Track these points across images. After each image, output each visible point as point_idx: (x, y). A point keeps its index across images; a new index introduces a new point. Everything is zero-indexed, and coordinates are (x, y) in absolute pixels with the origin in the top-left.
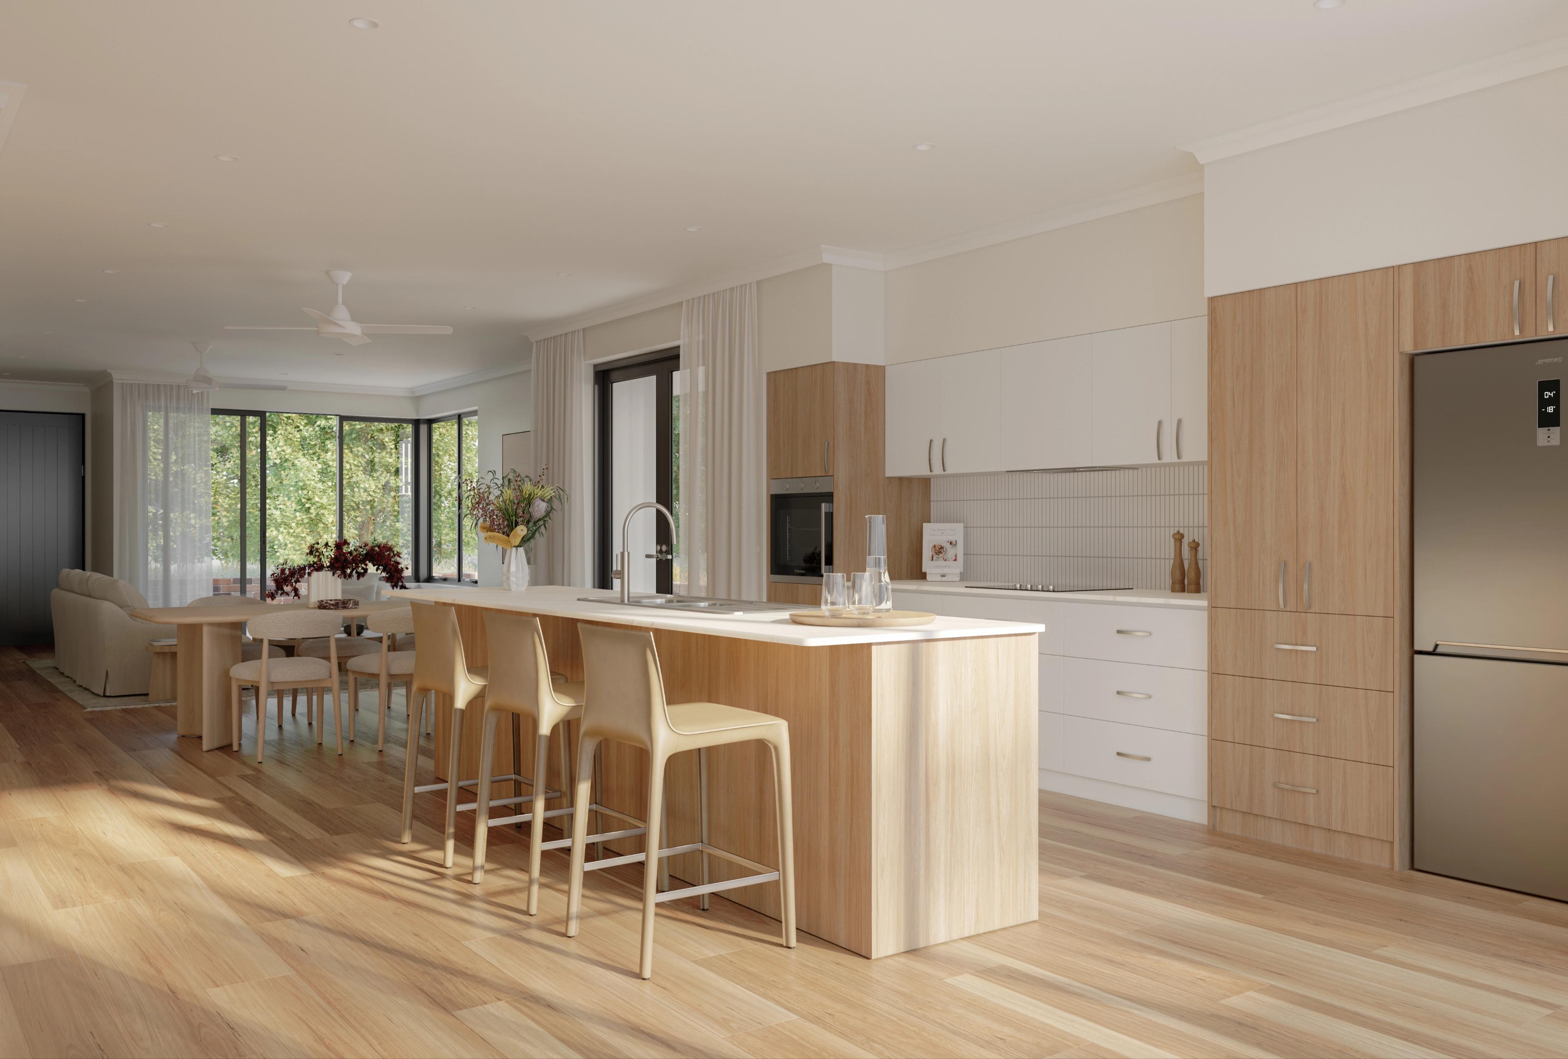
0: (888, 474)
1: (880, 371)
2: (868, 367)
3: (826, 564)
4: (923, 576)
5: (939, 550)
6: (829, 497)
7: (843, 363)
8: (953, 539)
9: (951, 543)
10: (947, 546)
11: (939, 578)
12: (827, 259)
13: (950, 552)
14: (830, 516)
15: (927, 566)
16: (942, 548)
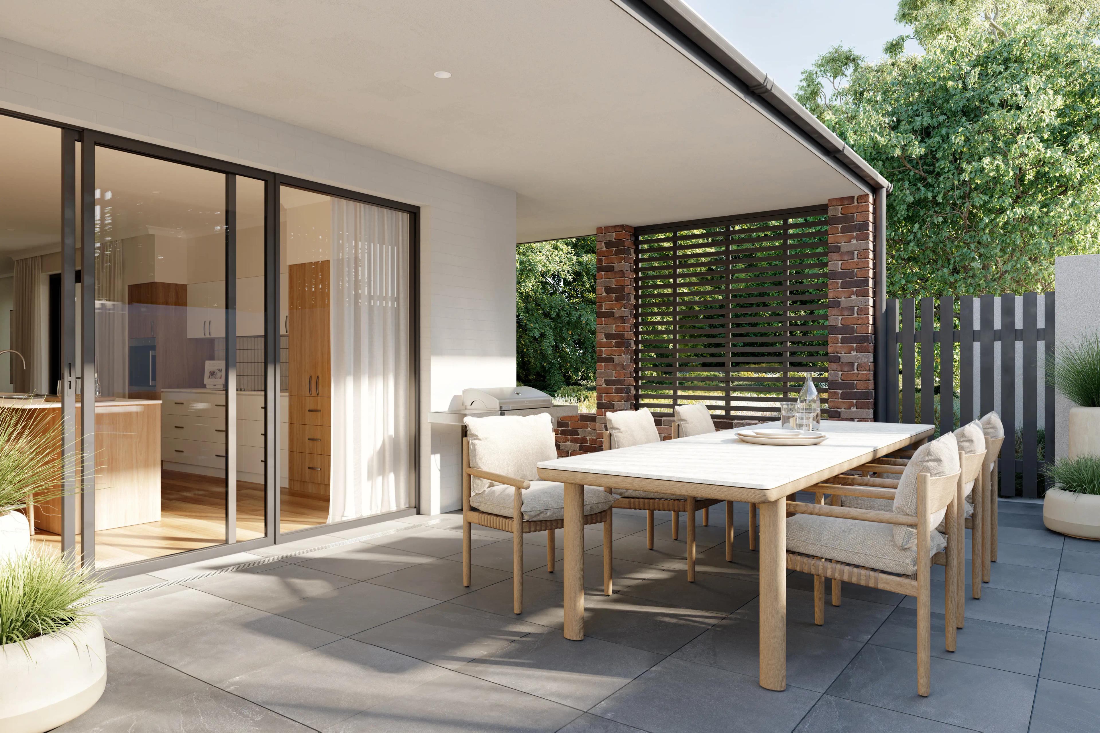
0: (189, 336)
1: (184, 287)
2: (176, 285)
3: (152, 380)
4: (204, 386)
5: (213, 374)
6: (153, 348)
7: (162, 283)
8: (220, 368)
9: (219, 370)
10: (217, 371)
11: (213, 387)
12: (151, 232)
13: (219, 374)
14: (154, 357)
15: (206, 381)
16: (214, 372)
